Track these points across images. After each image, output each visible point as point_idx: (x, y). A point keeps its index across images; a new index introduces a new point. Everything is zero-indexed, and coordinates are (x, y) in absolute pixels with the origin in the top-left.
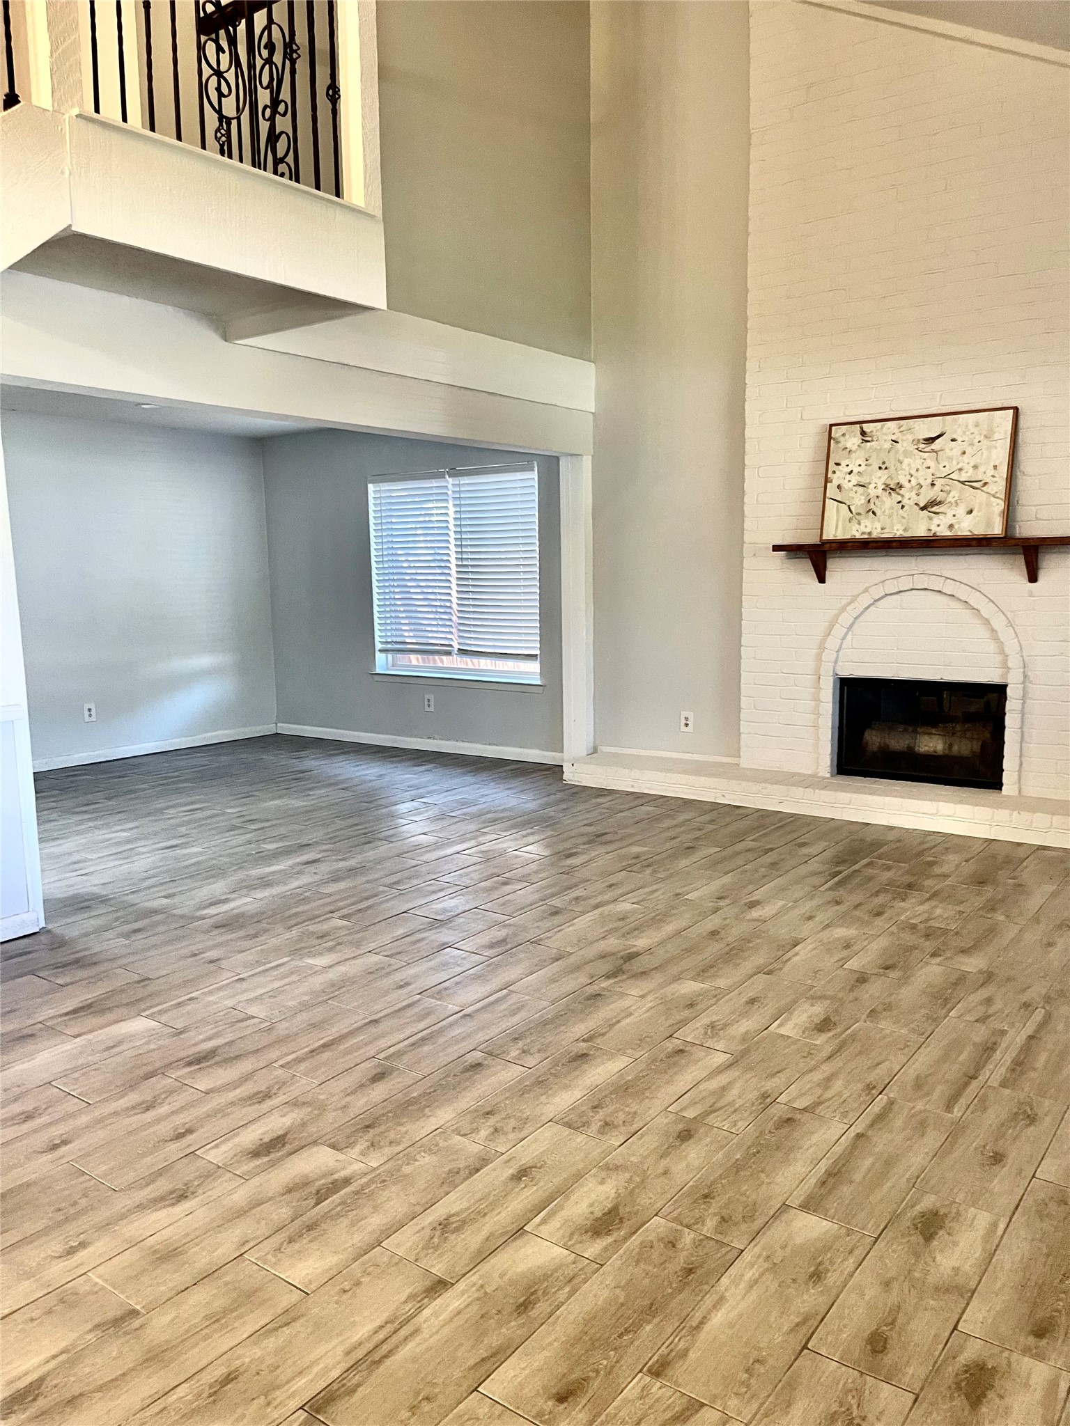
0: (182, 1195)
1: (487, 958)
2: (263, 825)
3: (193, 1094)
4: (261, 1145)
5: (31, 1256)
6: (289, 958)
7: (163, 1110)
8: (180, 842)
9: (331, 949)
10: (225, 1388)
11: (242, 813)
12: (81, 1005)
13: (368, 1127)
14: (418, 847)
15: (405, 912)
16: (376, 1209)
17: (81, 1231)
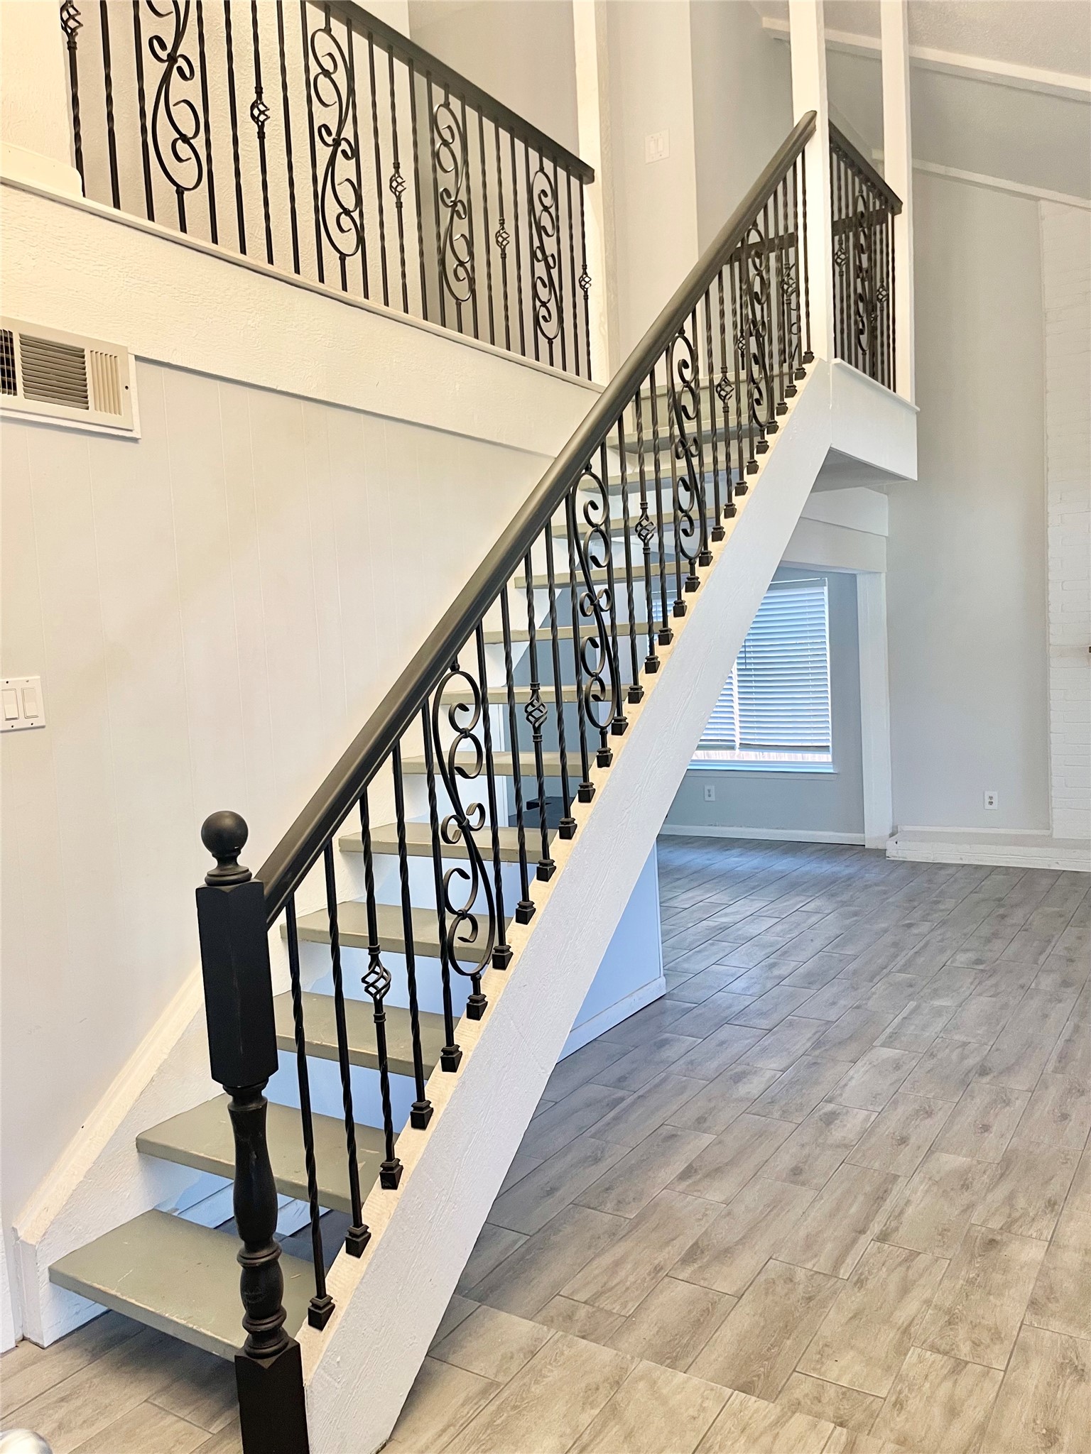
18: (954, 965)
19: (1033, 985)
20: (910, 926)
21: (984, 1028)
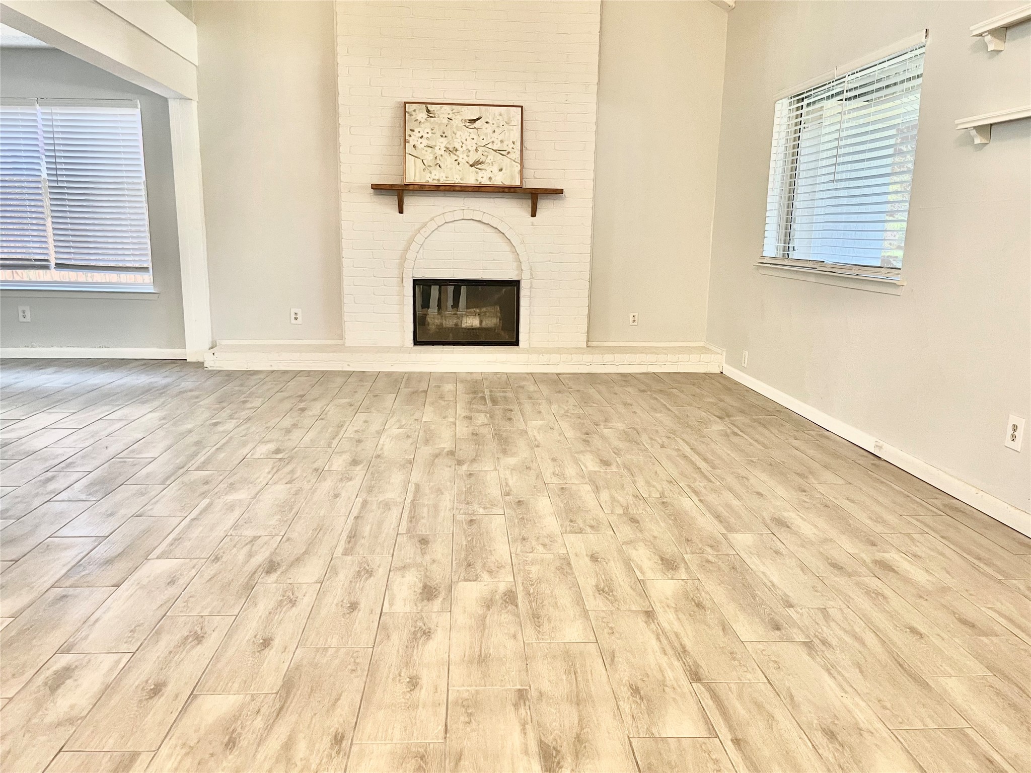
18: (254, 457)
19: (327, 467)
20: (216, 424)
21: (277, 517)
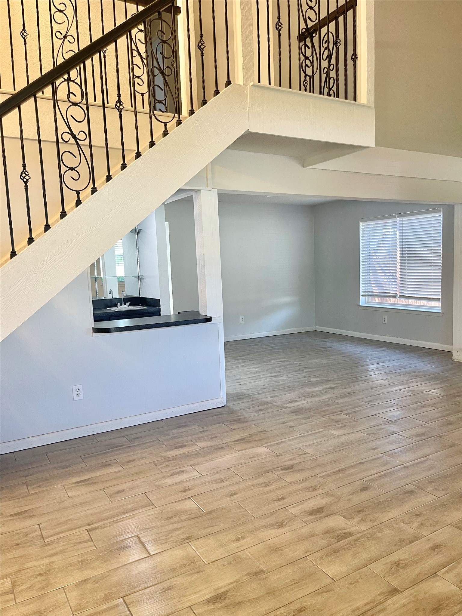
0: (281, 525)
1: (416, 442)
2: (311, 370)
3: (284, 482)
4: (313, 510)
5: (224, 538)
6: (322, 430)
7: (273, 487)
8: (277, 374)
9: (341, 428)
10: (300, 614)
11: (302, 364)
12: (240, 438)
13: (360, 511)
14: (380, 386)
15: (374, 415)
16: (365, 549)
17: (242, 532)
